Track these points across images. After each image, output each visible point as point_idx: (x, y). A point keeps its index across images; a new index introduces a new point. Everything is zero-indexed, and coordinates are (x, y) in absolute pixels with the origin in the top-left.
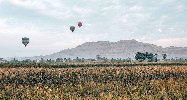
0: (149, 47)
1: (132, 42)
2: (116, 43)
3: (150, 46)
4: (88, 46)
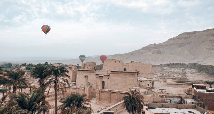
4: (187, 38)
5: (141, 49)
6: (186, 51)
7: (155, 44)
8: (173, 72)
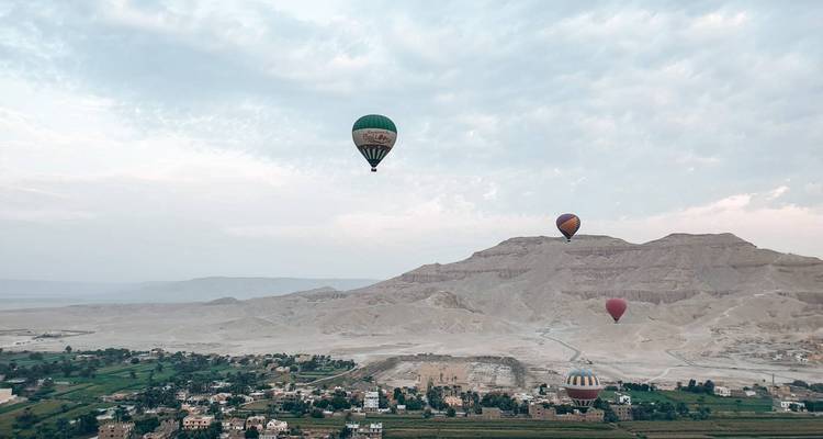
0: (805, 273)
1: (724, 248)
2: (646, 247)
3: (809, 269)
4: (521, 255)
5: (397, 278)
6: (517, 296)
7: (437, 265)
8: (484, 373)
